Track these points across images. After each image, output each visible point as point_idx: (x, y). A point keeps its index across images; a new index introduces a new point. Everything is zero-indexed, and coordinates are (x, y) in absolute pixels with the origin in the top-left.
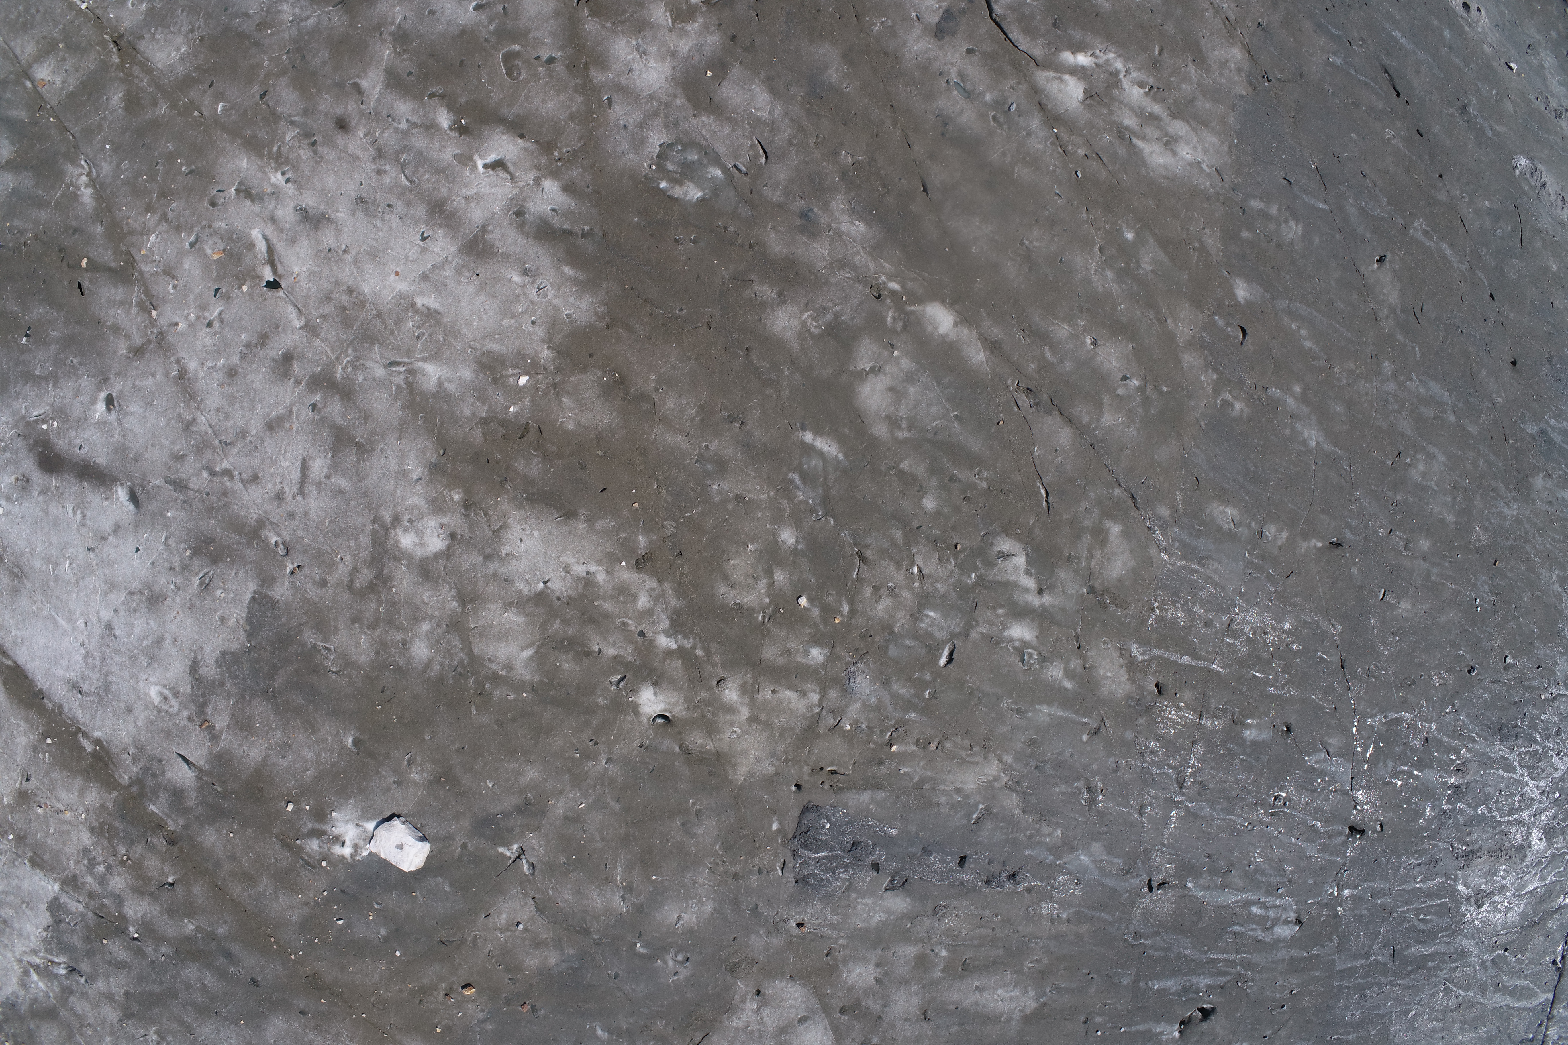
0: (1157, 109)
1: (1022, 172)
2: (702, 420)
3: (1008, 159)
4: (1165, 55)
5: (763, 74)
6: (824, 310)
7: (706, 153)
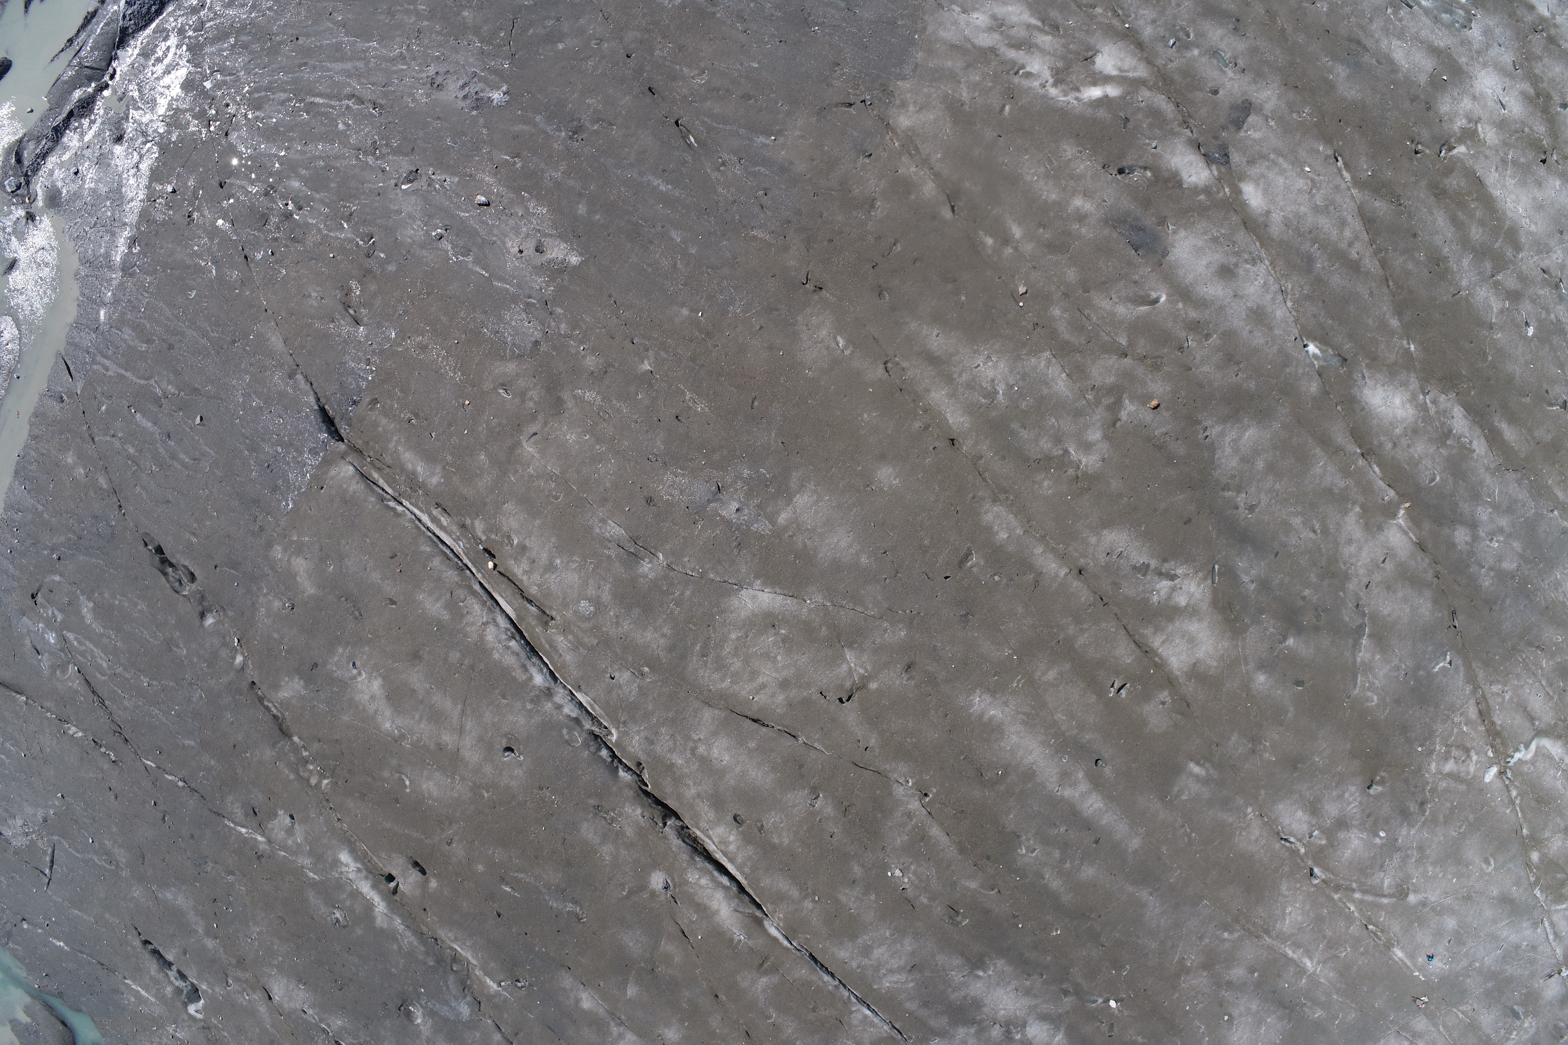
0: (1012, 54)
4: (998, 109)
7: (1436, 18)
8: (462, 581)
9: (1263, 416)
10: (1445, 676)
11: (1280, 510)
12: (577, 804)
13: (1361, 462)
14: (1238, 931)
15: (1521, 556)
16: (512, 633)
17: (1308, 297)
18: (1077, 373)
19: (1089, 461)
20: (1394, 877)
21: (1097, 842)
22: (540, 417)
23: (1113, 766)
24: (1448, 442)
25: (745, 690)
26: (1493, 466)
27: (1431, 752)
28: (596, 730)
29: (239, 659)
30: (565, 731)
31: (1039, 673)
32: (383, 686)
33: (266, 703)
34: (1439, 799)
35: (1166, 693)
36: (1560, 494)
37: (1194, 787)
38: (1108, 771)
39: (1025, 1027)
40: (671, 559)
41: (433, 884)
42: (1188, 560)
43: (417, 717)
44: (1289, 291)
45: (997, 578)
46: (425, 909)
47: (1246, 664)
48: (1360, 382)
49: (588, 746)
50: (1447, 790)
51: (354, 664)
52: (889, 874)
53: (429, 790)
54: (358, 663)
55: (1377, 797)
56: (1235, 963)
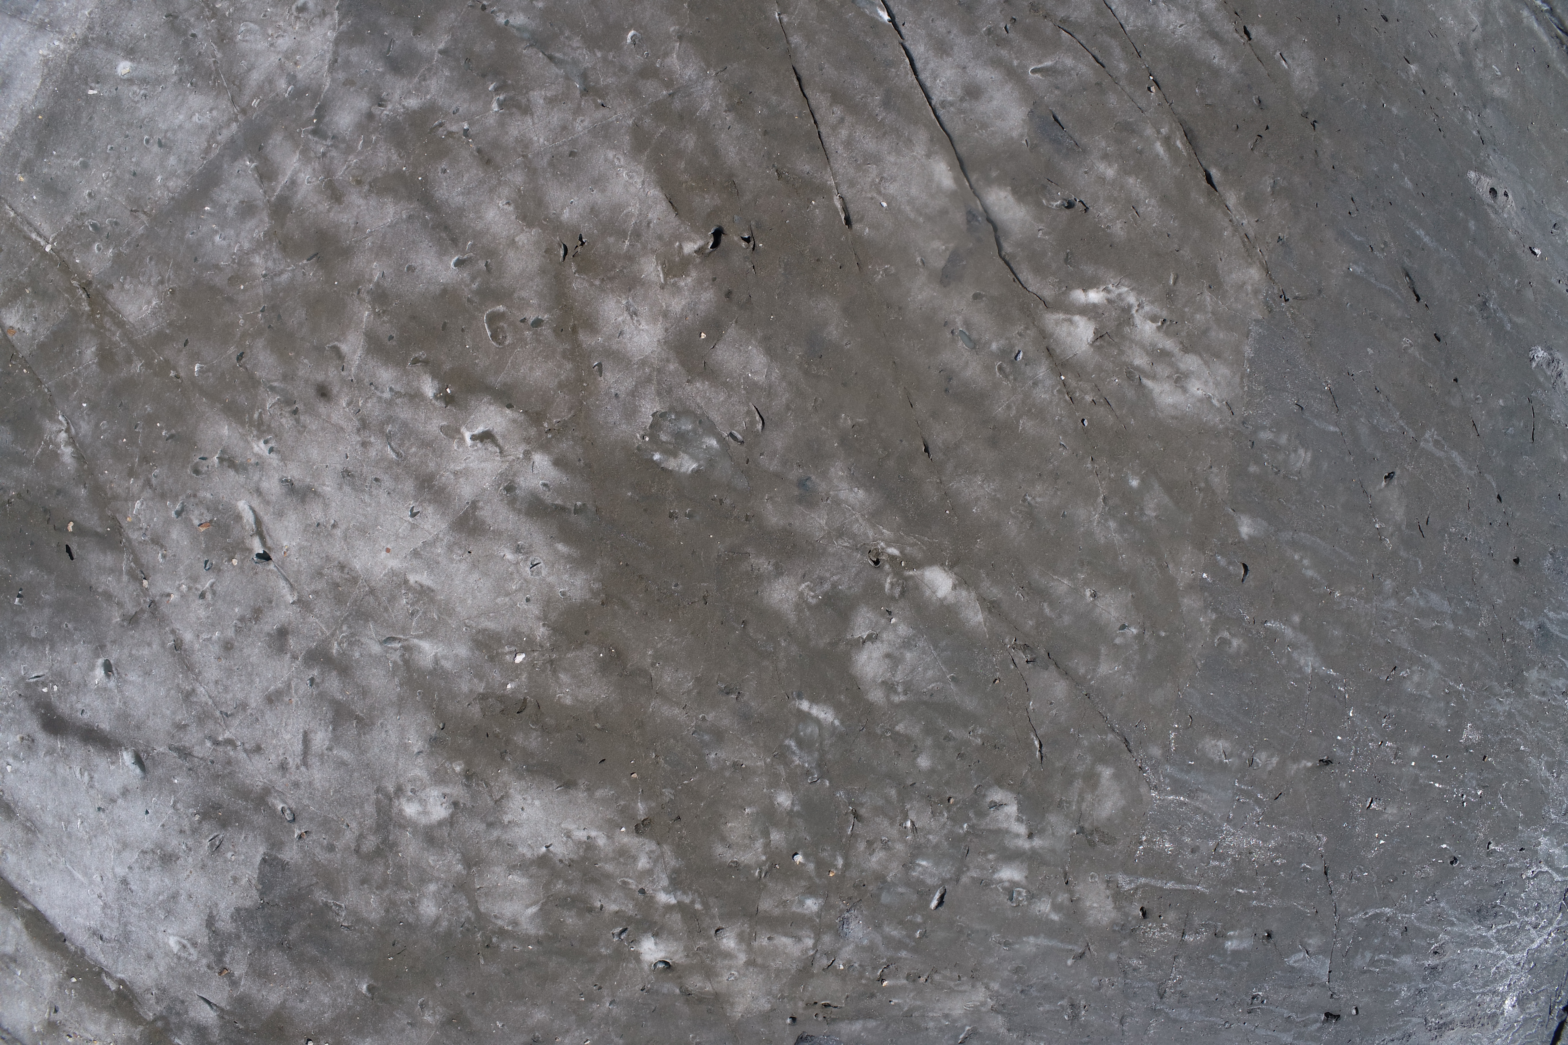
0: (1168, 344)
1: (1027, 425)
2: (699, 693)
3: (1013, 412)
4: (1180, 283)
5: (760, 334)
6: (822, 580)
7: (700, 422)
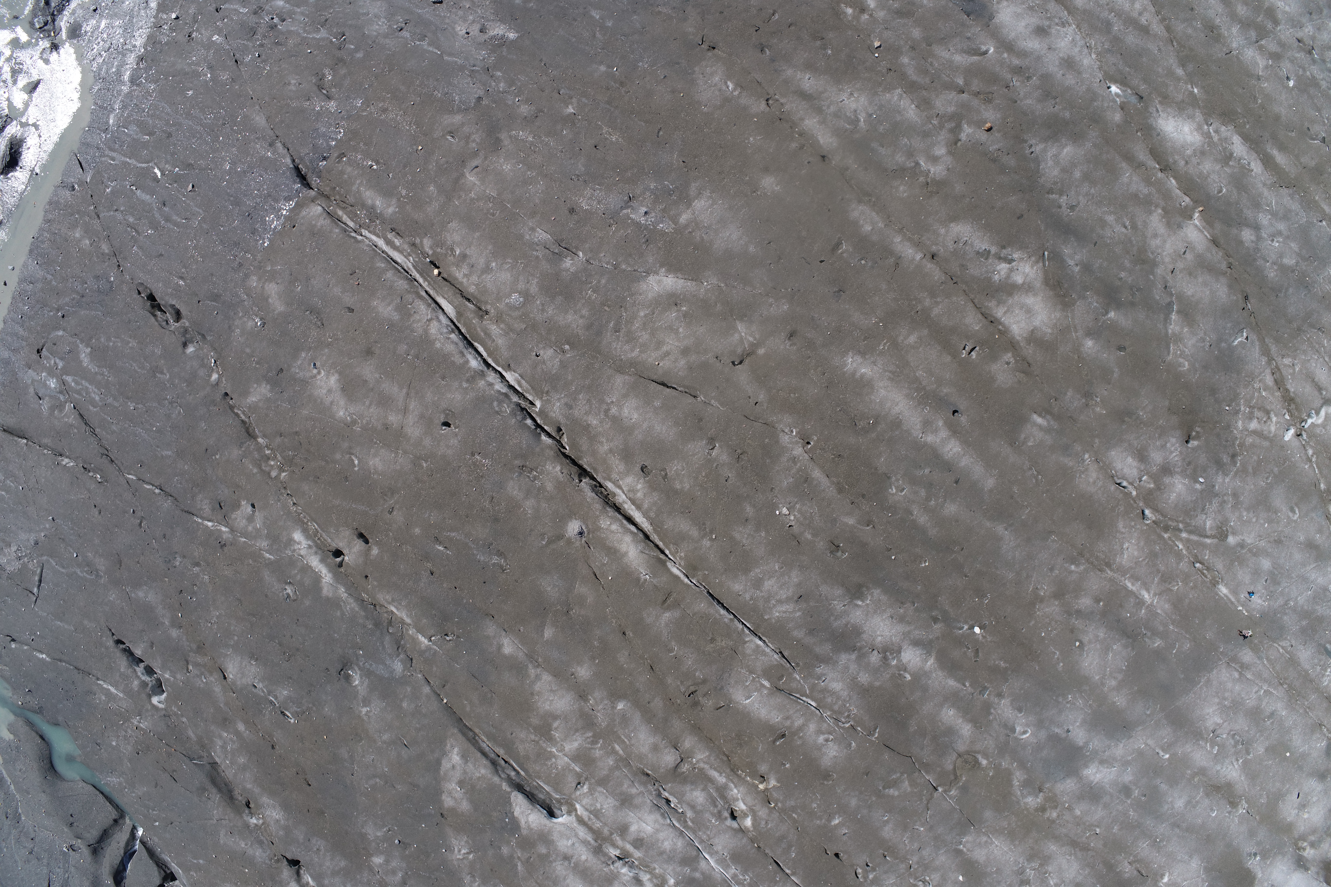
8: (411, 288)
9: (1077, 137)
10: (1243, 348)
11: (1096, 209)
12: (505, 465)
13: (1160, 175)
14: (1084, 564)
15: (1299, 255)
16: (452, 329)
17: (1109, 51)
18: (924, 104)
19: (937, 171)
20: (1214, 519)
21: (957, 482)
22: (482, 154)
23: (968, 416)
24: (1231, 163)
25: (651, 357)
26: (1268, 182)
27: (1237, 412)
28: (523, 404)
29: (215, 376)
30: (495, 404)
31: (901, 338)
32: (339, 381)
33: (236, 411)
34: (1247, 453)
35: (1010, 355)
36: (1326, 208)
37: (1039, 435)
38: (963, 419)
39: (900, 652)
40: (590, 255)
41: (375, 551)
42: (1023, 247)
43: (367, 403)
44: (1093, 46)
45: (863, 262)
46: (366, 577)
47: (1076, 332)
48: (1155, 114)
49: (515, 415)
50: (1253, 445)
51: (315, 365)
52: (777, 513)
53: (375, 465)
54: (318, 364)
55: (1194, 449)
56: (1083, 593)
